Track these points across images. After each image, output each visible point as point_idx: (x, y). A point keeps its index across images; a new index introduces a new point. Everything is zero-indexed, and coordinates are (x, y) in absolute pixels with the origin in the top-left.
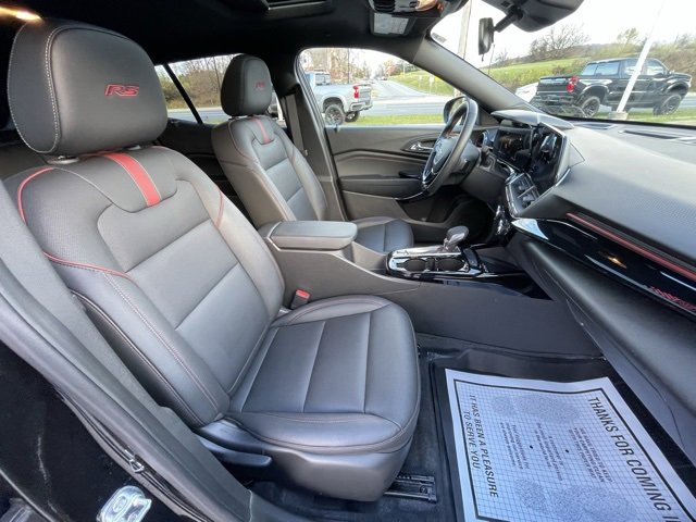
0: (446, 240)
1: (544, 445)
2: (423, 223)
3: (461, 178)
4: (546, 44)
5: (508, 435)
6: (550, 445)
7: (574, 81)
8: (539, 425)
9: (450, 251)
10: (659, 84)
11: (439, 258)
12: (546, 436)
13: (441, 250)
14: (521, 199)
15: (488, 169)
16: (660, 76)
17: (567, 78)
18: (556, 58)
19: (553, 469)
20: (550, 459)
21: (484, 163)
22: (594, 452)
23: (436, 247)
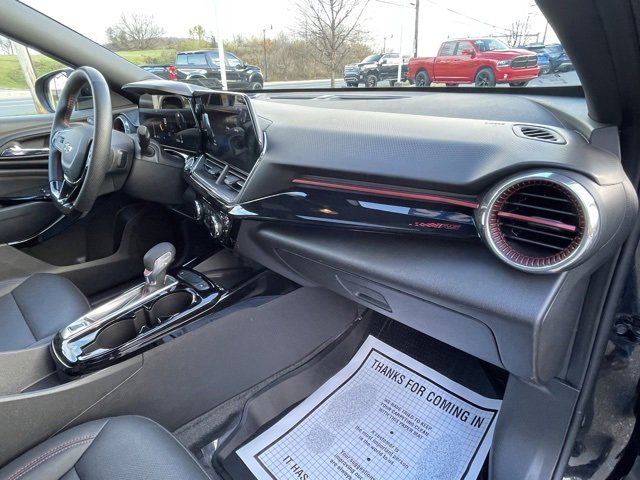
0: (147, 273)
1: (375, 446)
2: (82, 265)
3: (122, 180)
4: (124, 33)
5: (345, 469)
6: (378, 440)
7: (173, 70)
8: (358, 428)
9: (162, 285)
10: (241, 74)
11: (150, 303)
12: (370, 434)
13: (145, 291)
14: (223, 183)
15: (155, 158)
16: (239, 67)
17: (165, 67)
18: (142, 48)
19: (396, 463)
20: (388, 456)
21: (145, 152)
22: (406, 413)
23: (135, 290)
